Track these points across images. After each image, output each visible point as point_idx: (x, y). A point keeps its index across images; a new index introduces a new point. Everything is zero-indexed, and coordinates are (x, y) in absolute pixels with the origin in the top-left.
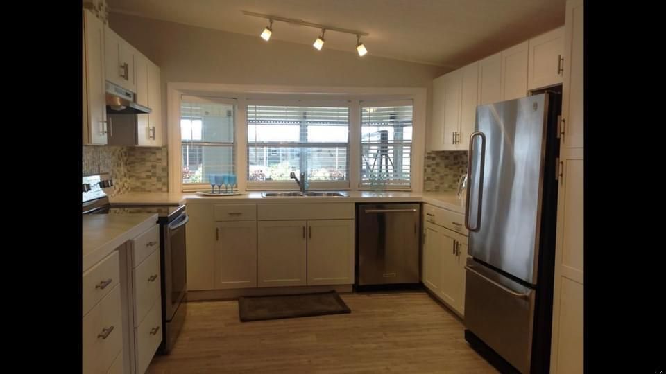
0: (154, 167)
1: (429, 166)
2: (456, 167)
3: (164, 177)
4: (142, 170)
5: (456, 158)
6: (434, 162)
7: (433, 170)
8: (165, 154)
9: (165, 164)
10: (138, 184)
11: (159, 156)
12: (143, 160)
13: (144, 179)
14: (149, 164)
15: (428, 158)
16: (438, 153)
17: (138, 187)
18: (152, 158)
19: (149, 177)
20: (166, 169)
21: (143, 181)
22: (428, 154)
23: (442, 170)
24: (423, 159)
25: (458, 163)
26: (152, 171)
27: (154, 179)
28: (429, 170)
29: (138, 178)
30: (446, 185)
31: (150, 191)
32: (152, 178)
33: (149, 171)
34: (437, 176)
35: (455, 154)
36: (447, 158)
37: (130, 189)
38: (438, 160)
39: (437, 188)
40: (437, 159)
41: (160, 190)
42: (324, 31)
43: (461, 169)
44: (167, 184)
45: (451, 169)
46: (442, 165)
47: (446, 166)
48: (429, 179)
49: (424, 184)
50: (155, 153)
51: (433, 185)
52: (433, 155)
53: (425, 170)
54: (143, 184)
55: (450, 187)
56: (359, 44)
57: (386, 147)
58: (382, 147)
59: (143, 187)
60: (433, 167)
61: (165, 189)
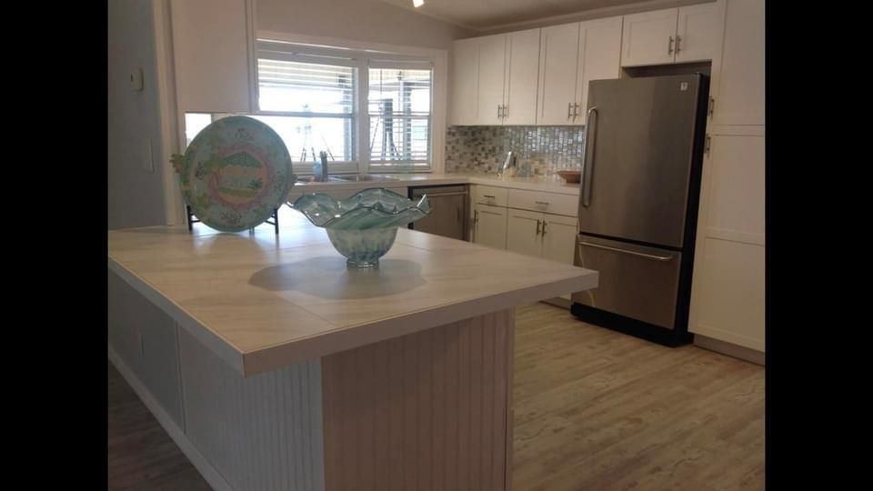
1: (449, 143)
2: (473, 145)
5: (473, 133)
6: (454, 139)
7: (453, 148)
15: (449, 133)
16: (459, 127)
22: (450, 129)
23: (462, 148)
24: (444, 134)
25: (476, 139)
28: (450, 148)
30: (465, 165)
34: (457, 154)
35: (474, 129)
36: (466, 134)
38: (458, 136)
39: (457, 167)
40: (457, 134)
43: (480, 147)
45: (469, 146)
46: (461, 142)
47: (465, 144)
48: (449, 158)
49: (446, 164)
51: (453, 164)
52: (453, 131)
53: (446, 148)
55: (468, 166)
57: (391, 120)
58: (386, 120)
60: (454, 144)
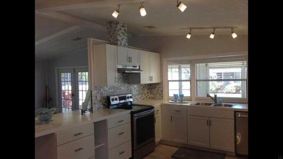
0: (158, 90)
3: (161, 94)
4: (155, 91)
8: (162, 85)
9: (162, 89)
10: (154, 96)
11: (160, 86)
12: (155, 87)
13: (155, 94)
14: (157, 89)
17: (153, 97)
18: (158, 87)
19: (157, 94)
20: (162, 91)
21: (155, 95)
26: (158, 91)
27: (158, 95)
29: (154, 94)
31: (157, 99)
32: (158, 94)
33: (157, 92)
37: (151, 98)
41: (160, 99)
42: (214, 29)
44: (162, 97)
50: (158, 85)
54: (155, 96)
56: (232, 33)
59: (155, 97)
61: (162, 99)
